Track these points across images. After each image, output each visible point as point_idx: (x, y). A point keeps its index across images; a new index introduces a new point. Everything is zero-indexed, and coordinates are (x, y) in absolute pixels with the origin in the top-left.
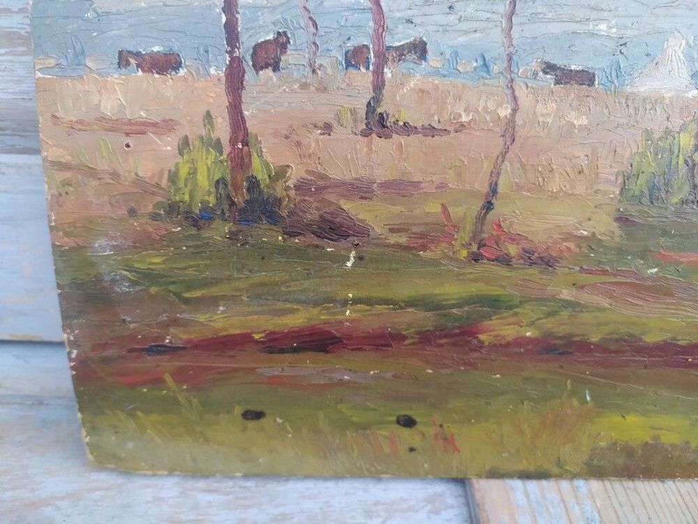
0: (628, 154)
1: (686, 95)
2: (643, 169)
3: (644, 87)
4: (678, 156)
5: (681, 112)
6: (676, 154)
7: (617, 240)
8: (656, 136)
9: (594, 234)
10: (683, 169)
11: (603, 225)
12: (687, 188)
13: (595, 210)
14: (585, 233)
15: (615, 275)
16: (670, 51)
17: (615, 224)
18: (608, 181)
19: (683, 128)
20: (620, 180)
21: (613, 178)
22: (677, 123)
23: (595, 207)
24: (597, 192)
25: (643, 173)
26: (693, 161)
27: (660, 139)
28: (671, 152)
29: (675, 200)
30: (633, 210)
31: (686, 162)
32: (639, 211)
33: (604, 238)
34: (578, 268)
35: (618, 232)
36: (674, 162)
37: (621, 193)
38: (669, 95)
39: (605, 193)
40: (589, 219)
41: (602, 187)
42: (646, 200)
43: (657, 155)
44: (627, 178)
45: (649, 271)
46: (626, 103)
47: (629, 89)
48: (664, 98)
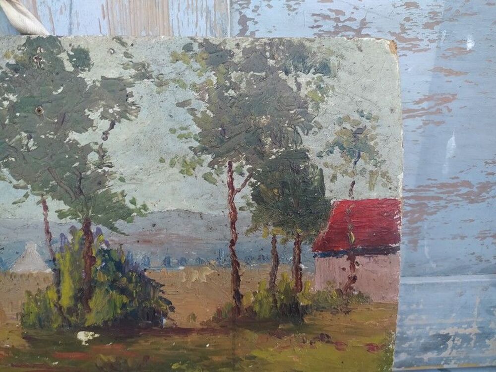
0: (20, 304)
1: (45, 271)
2: (31, 311)
3: (19, 269)
4: (49, 303)
5: (44, 280)
6: (48, 302)
7: (28, 348)
8: (34, 293)
9: (13, 346)
10: (55, 310)
11: (17, 341)
12: (60, 319)
13: (10, 334)
14: (8, 346)
15: (33, 367)
16: (29, 250)
17: (24, 340)
18: (12, 318)
19: (48, 288)
20: (19, 317)
21: (15, 317)
22: (43, 286)
23: (10, 332)
24: (7, 324)
25: (31, 313)
26: (60, 305)
27: (37, 295)
28: (45, 301)
29: (55, 326)
30: (32, 332)
31: (55, 305)
32: (35, 333)
33: (20, 348)
34: (10, 365)
35: (27, 345)
36: (48, 306)
37: (22, 324)
38: (36, 272)
39: (13, 325)
40: (8, 339)
41: (11, 322)
42: (37, 326)
43: (37, 303)
44: (23, 316)
45: (53, 364)
46: (11, 277)
47: (11, 271)
48: (32, 274)
